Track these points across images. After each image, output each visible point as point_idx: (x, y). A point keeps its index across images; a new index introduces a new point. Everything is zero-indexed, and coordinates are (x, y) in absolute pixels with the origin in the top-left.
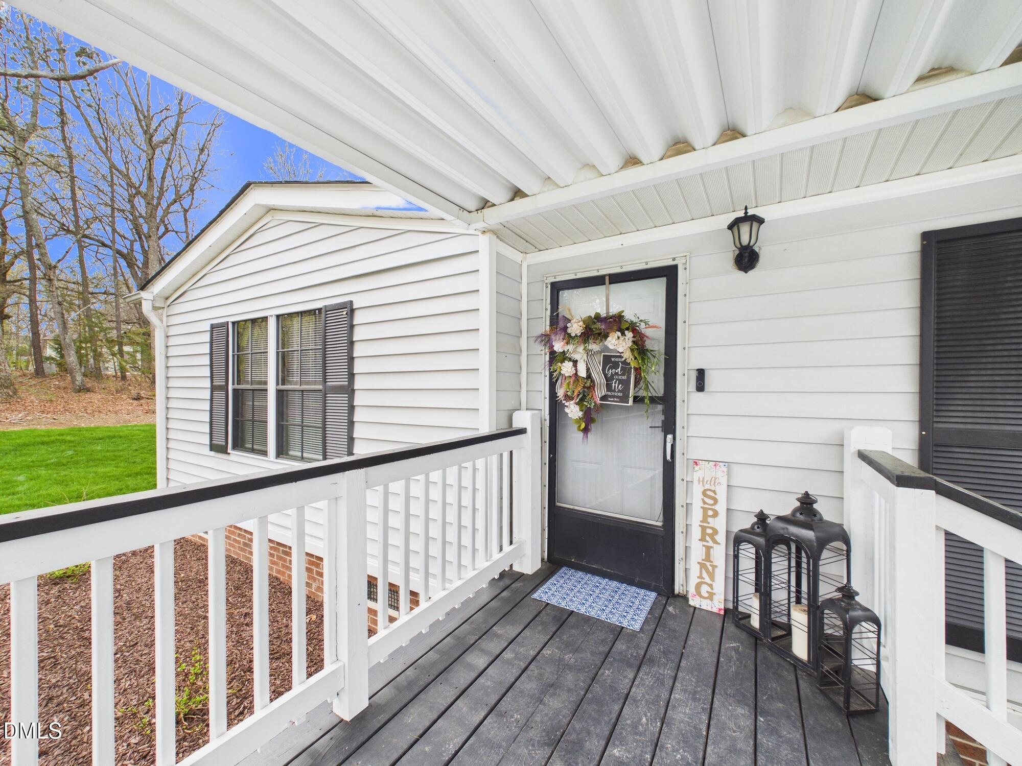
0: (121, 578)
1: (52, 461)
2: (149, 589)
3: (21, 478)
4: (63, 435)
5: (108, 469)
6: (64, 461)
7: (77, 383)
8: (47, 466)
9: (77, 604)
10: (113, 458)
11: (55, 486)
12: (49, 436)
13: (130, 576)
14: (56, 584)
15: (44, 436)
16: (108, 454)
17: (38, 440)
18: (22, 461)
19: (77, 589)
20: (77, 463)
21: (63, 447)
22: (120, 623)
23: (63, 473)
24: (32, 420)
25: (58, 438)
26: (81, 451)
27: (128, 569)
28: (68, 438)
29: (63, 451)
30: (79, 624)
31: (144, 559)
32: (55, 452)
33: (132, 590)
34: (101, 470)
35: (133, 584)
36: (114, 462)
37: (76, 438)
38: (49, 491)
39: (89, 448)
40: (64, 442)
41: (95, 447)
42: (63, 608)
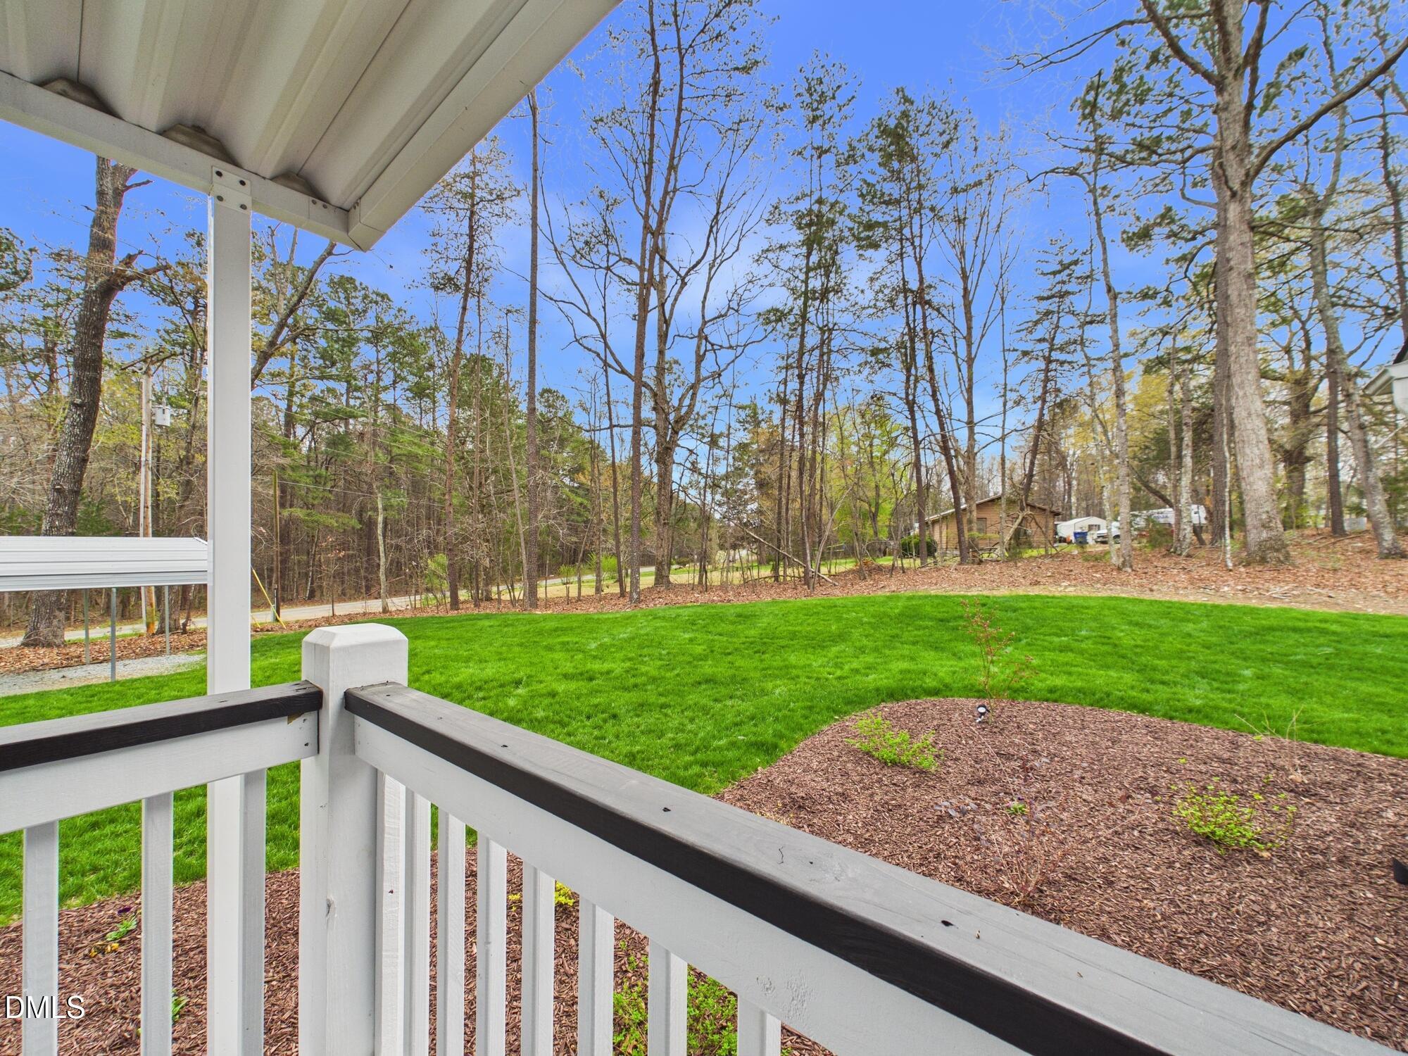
0: (1288, 893)
1: (1298, 657)
2: (1321, 948)
3: (1248, 673)
4: (1326, 621)
5: (1379, 690)
6: (1314, 661)
7: (1385, 544)
8: (1287, 663)
9: (1198, 892)
10: (1398, 672)
11: (1283, 696)
12: (1306, 621)
13: (1304, 898)
14: (1198, 844)
15: (1300, 620)
16: (1391, 663)
17: (1290, 624)
18: (1260, 650)
19: (1218, 868)
20: (1331, 667)
21: (1322, 640)
22: (1235, 976)
23: (1304, 679)
24: (1298, 596)
25: (1318, 625)
26: (1346, 652)
27: (1312, 884)
28: (1334, 627)
29: (1318, 646)
30: (1181, 928)
31: (1357, 881)
32: (1305, 645)
33: (1291, 928)
34: (1366, 688)
35: (1302, 918)
36: (1395, 680)
37: (1345, 629)
38: (1271, 701)
39: (1360, 649)
40: (1324, 632)
41: (1369, 648)
42: (1180, 887)
